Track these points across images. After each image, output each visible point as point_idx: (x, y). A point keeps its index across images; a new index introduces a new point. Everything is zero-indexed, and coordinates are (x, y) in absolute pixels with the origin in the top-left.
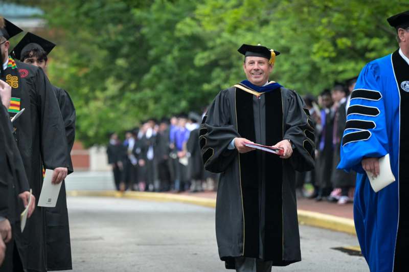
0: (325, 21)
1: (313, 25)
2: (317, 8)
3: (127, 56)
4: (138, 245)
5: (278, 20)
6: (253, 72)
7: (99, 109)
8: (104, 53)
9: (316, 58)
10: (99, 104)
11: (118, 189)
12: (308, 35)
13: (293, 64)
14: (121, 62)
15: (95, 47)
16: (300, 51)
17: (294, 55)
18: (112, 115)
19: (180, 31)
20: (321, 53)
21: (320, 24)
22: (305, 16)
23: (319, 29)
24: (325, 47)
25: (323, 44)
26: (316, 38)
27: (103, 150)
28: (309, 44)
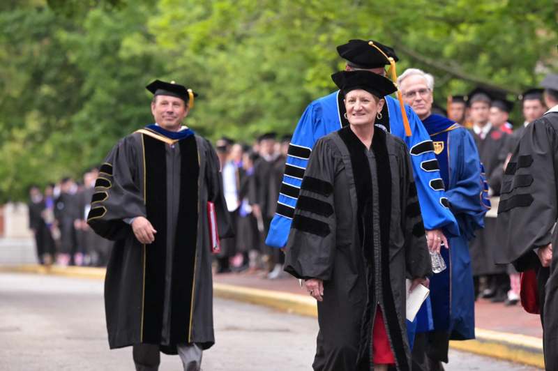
0: (323, 38)
1: (308, 43)
2: (313, 21)
3: (54, 83)
4: (69, 338)
5: (261, 36)
6: (165, 114)
7: (16, 154)
8: (24, 77)
9: (311, 89)
10: (17, 147)
11: (42, 262)
12: (299, 58)
13: (279, 95)
14: (46, 90)
15: (12, 69)
16: (290, 78)
17: (282, 84)
18: (34, 162)
19: (128, 49)
20: (318, 82)
21: (317, 42)
22: (297, 31)
23: (316, 49)
24: (323, 73)
25: (321, 69)
26: (312, 61)
27: (23, 209)
28: (302, 69)
